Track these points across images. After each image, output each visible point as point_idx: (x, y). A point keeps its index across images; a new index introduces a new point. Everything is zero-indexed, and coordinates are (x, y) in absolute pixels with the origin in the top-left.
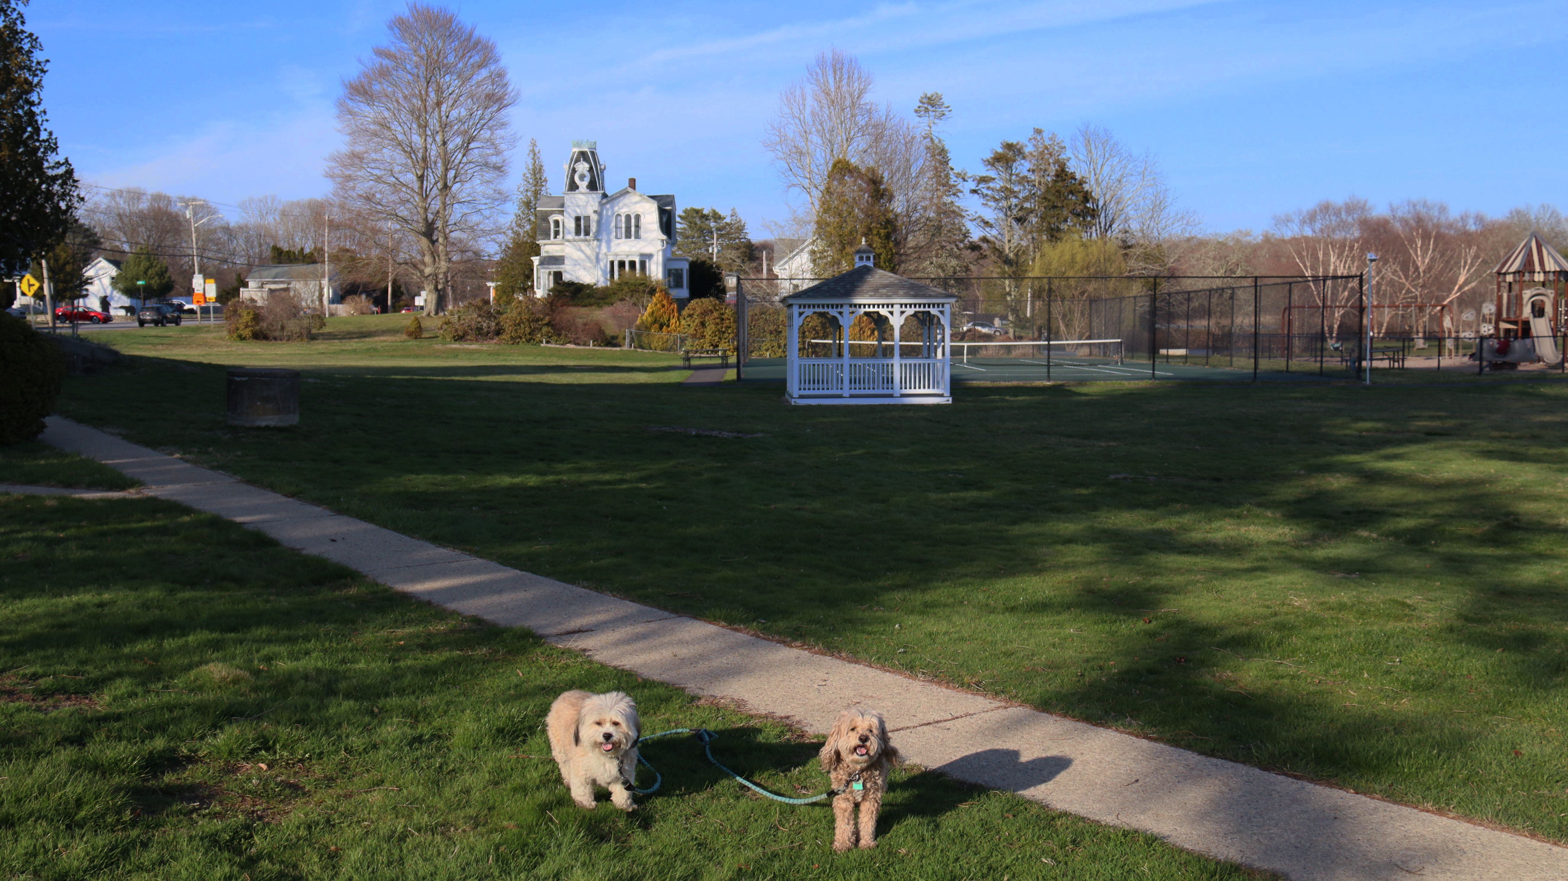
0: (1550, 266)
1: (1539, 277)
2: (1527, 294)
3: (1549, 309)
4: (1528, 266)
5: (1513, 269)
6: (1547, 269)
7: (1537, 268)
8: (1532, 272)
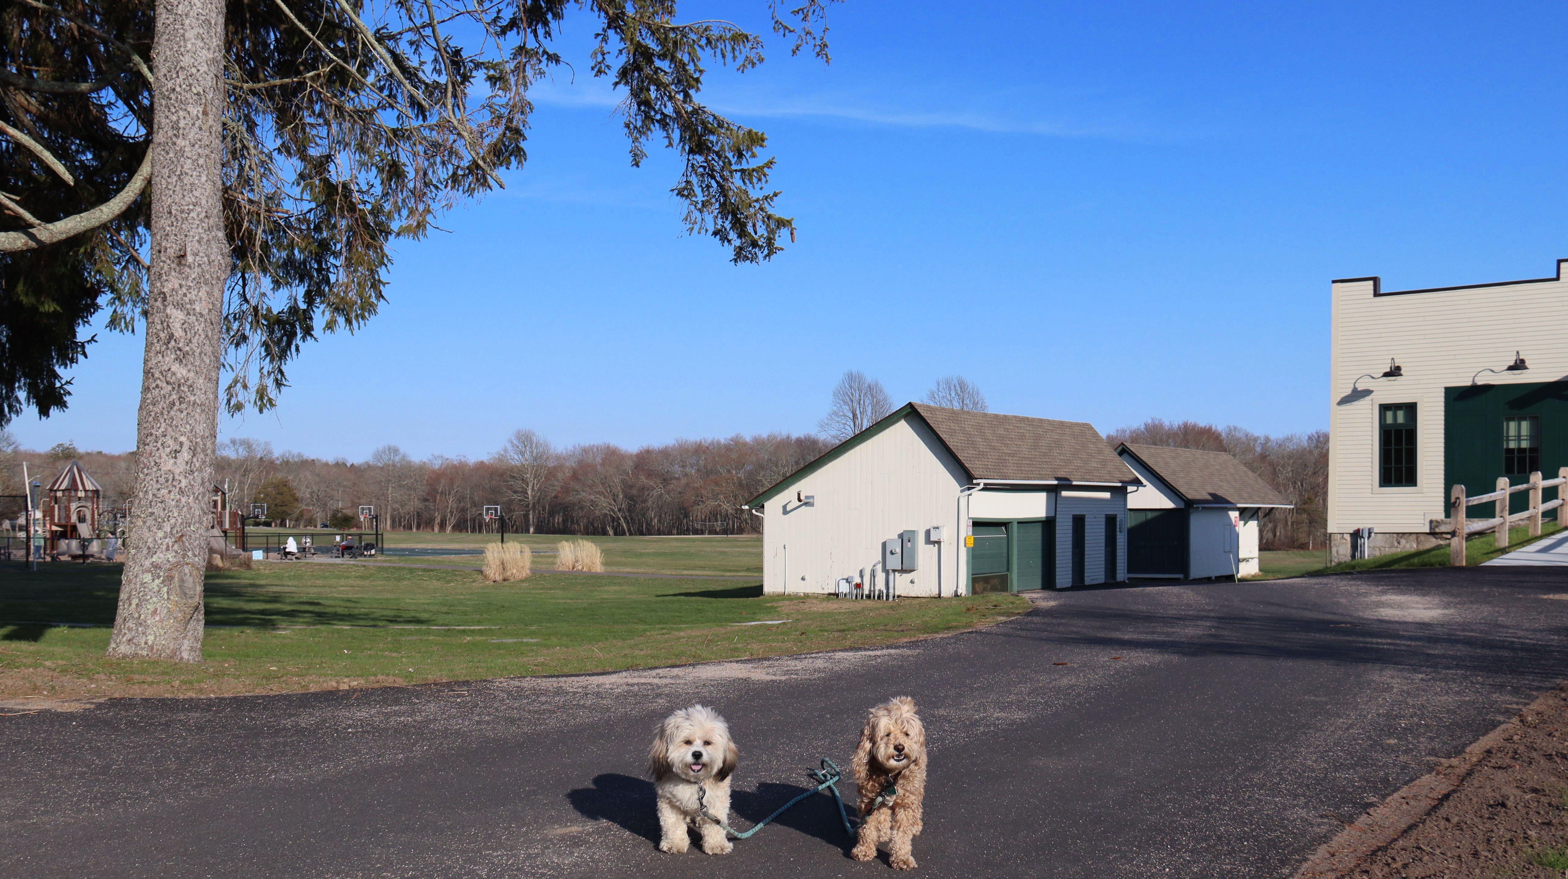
0: (89, 486)
1: (81, 494)
2: (74, 506)
3: (88, 517)
4: (73, 486)
5: (63, 487)
6: (87, 488)
7: (80, 487)
8: (77, 490)
